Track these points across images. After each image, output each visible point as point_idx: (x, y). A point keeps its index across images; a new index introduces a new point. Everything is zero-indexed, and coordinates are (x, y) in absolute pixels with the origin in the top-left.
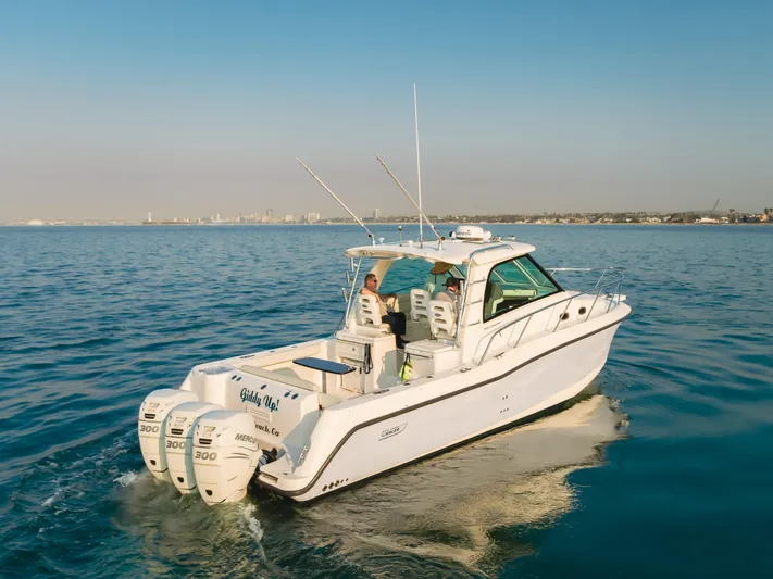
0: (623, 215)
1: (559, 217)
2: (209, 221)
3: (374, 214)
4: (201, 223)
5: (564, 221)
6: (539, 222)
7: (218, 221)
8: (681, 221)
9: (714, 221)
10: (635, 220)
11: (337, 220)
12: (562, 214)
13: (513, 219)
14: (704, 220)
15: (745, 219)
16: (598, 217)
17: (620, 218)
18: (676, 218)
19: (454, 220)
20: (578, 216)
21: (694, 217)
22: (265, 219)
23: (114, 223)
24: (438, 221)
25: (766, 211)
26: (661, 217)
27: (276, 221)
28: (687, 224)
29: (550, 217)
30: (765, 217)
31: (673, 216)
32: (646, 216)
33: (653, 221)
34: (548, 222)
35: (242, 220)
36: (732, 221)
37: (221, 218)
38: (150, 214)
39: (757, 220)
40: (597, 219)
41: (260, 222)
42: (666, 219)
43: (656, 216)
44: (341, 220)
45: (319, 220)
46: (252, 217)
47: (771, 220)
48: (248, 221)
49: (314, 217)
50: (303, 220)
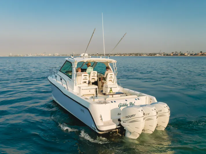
0: (137, 54)
1: (121, 54)
2: (28, 55)
3: (73, 53)
4: (25, 56)
5: (123, 55)
6: (116, 56)
7: (30, 55)
8: (152, 55)
9: (160, 55)
10: (140, 55)
11: (63, 55)
12: (122, 54)
14: (157, 55)
15: (167, 55)
16: (131, 54)
17: (136, 54)
18: (151, 54)
19: (94, 55)
20: (126, 54)
21: (155, 54)
22: (43, 55)
25: (172, 53)
26: (147, 54)
27: (46, 56)
28: (153, 56)
29: (119, 54)
30: (172, 54)
32: (143, 54)
33: (145, 55)
34: (118, 56)
35: (37, 55)
36: (164, 55)
37: (31, 55)
38: (11, 53)
39: (170, 55)
40: (131, 55)
41: (42, 56)
42: (148, 55)
43: (145, 54)
44: (64, 55)
45: (58, 55)
46: (40, 54)
47: (174, 55)
48: (39, 55)
49: (57, 54)
50: (54, 55)
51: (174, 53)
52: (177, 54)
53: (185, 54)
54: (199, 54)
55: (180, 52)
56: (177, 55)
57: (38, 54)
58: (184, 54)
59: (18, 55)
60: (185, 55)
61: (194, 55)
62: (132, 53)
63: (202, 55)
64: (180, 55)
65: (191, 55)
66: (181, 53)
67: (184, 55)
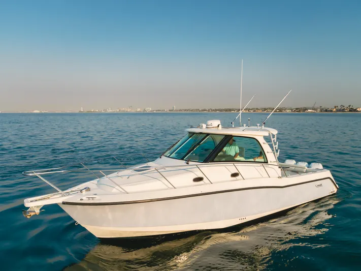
1: (249, 109)
2: (106, 111)
3: (173, 107)
4: (103, 112)
5: (252, 111)
7: (110, 111)
8: (300, 111)
9: (313, 111)
10: (281, 111)
11: (159, 111)
12: (250, 108)
13: (230, 110)
14: (309, 111)
15: (326, 111)
18: (298, 110)
19: (206, 111)
20: (257, 109)
21: (306, 109)
22: (129, 110)
23: (68, 112)
24: (200, 111)
25: (335, 107)
26: (292, 110)
27: (133, 111)
28: (302, 112)
30: (335, 110)
31: (297, 109)
32: (286, 109)
33: (288, 111)
35: (120, 110)
36: (321, 111)
39: (331, 111)
40: (265, 110)
41: (127, 111)
43: (289, 109)
46: (124, 109)
47: (338, 111)
48: (122, 111)
49: (149, 109)
50: (144, 110)
51: (339, 108)
53: (358, 109)
55: (349, 106)
56: (343, 110)
58: (356, 109)
59: (92, 111)
60: (358, 111)
62: (266, 107)
64: (349, 111)
66: (351, 107)
67: (355, 110)
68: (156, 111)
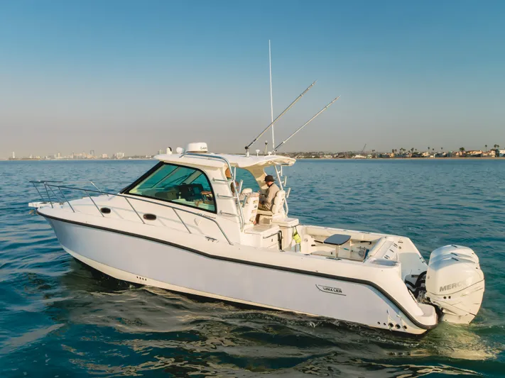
0: (310, 154)
4: (49, 159)
7: (58, 158)
8: (344, 157)
9: (363, 157)
10: (317, 156)
11: (136, 157)
14: (357, 156)
15: (381, 156)
16: (295, 154)
17: (308, 155)
18: (341, 155)
21: (352, 155)
22: (89, 156)
25: (393, 151)
26: (332, 155)
27: (96, 158)
28: (347, 159)
30: (392, 155)
31: (339, 154)
32: (324, 154)
33: (327, 157)
35: (75, 157)
36: (374, 157)
37: (61, 156)
39: (388, 157)
41: (86, 158)
42: (335, 156)
43: (329, 154)
44: (138, 157)
45: (124, 158)
46: (81, 155)
47: (396, 156)
48: (78, 158)
49: (121, 155)
50: (114, 157)
51: (398, 152)
52: (405, 154)
53: (424, 154)
54: (457, 154)
55: (412, 150)
56: (404, 156)
57: (77, 155)
58: (421, 154)
60: (423, 157)
61: (446, 156)
63: (465, 155)
64: (412, 157)
65: (438, 155)
66: (414, 151)
67: (420, 156)
68: (132, 157)
